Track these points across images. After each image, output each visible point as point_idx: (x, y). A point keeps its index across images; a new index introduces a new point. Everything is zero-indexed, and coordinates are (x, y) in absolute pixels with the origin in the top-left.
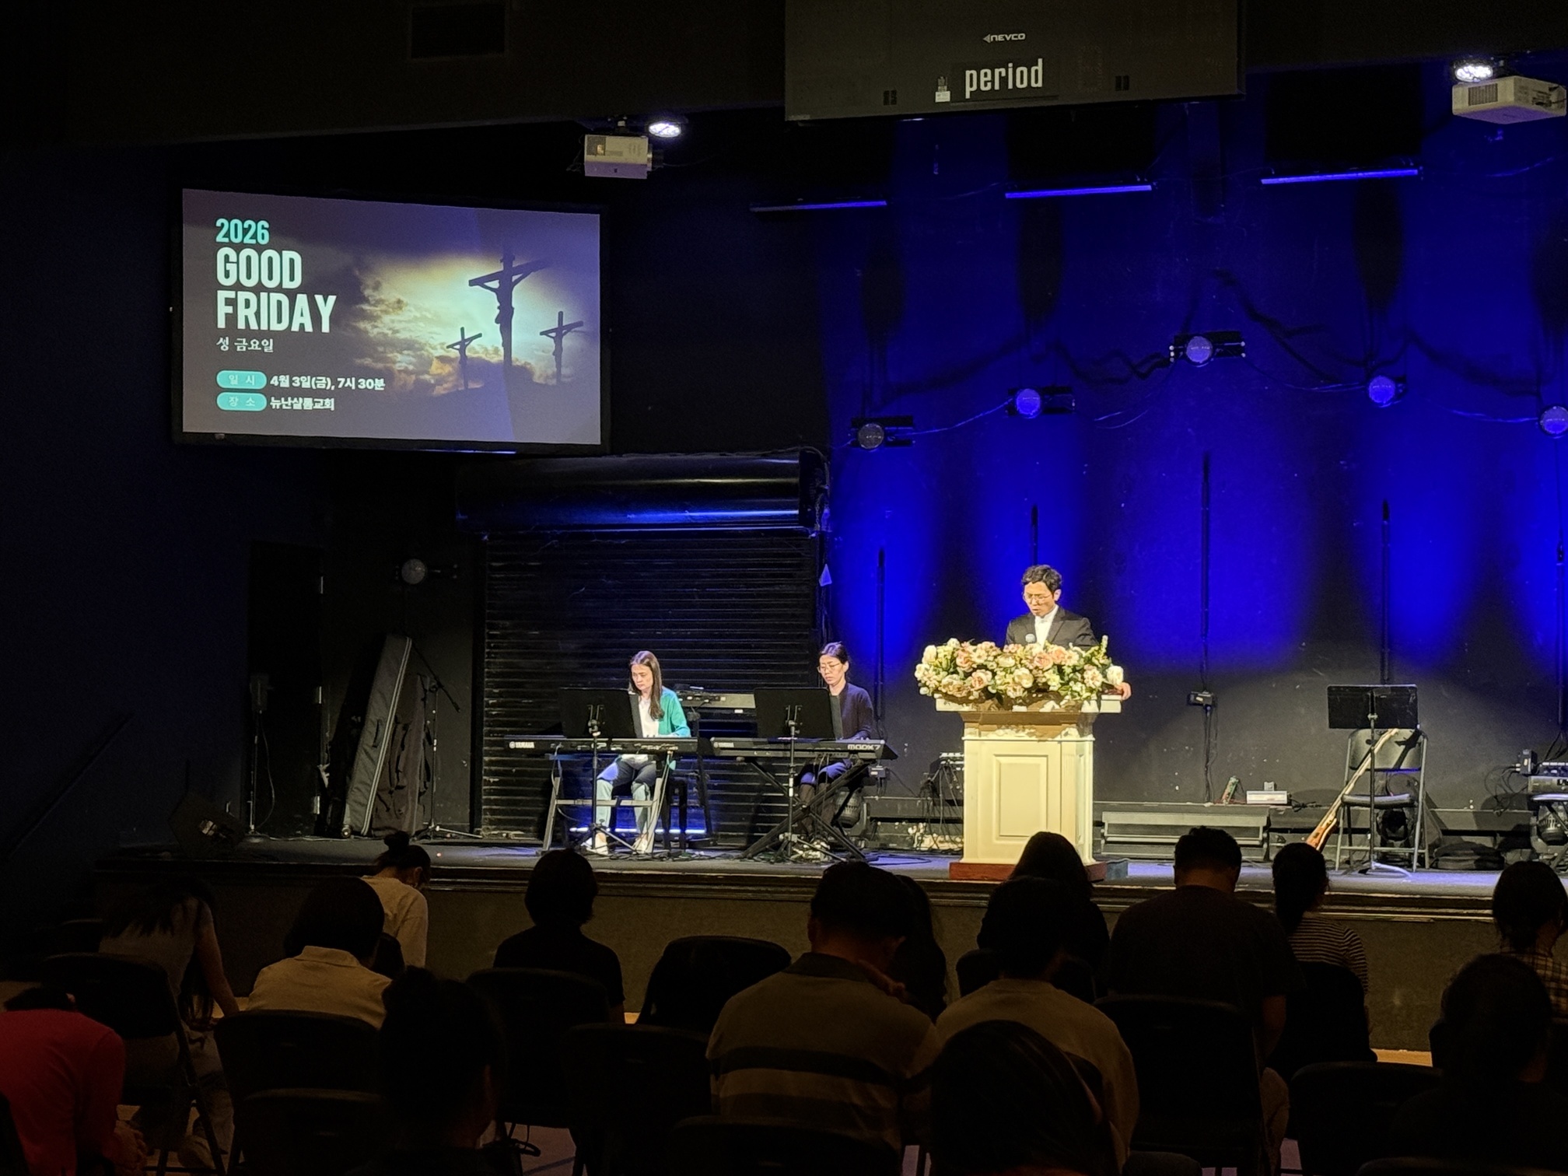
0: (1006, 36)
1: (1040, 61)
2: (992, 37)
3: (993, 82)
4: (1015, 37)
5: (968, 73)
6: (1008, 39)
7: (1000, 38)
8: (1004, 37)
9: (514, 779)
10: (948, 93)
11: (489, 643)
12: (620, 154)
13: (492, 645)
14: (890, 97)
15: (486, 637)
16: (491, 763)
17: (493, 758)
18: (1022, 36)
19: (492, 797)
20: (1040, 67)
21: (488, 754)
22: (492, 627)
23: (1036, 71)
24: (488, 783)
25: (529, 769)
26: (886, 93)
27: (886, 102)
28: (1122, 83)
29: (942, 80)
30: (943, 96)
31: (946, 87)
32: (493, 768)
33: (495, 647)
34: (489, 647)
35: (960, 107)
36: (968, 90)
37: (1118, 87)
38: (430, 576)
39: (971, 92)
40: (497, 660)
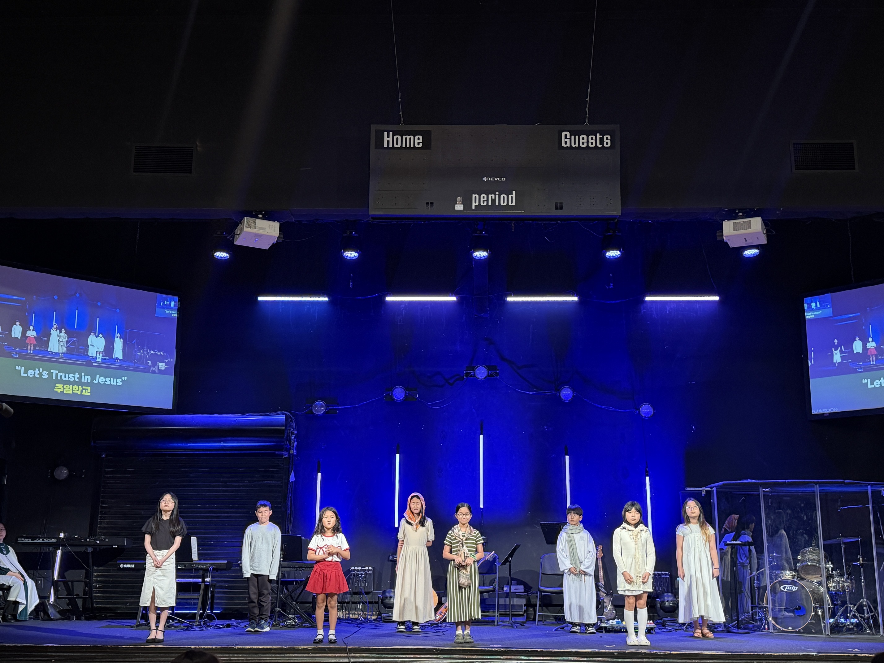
0: (495, 178)
1: (514, 192)
2: (487, 178)
3: (487, 201)
4: (500, 179)
5: (474, 196)
6: (496, 180)
7: (491, 179)
8: (494, 179)
9: (111, 585)
10: (463, 205)
11: (101, 512)
12: (264, 229)
13: (103, 512)
14: (430, 205)
15: (100, 507)
16: (98, 576)
17: (99, 574)
18: (504, 179)
19: (97, 595)
20: (514, 195)
21: (96, 571)
22: (103, 503)
23: (512, 197)
24: (96, 587)
25: (120, 579)
26: (427, 203)
27: (427, 208)
28: (559, 206)
29: (459, 199)
30: (459, 207)
31: (461, 203)
32: (99, 579)
33: (105, 514)
34: (101, 513)
35: (468, 213)
36: (474, 204)
37: (557, 208)
38: (70, 475)
39: (475, 206)
40: (105, 520)
